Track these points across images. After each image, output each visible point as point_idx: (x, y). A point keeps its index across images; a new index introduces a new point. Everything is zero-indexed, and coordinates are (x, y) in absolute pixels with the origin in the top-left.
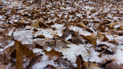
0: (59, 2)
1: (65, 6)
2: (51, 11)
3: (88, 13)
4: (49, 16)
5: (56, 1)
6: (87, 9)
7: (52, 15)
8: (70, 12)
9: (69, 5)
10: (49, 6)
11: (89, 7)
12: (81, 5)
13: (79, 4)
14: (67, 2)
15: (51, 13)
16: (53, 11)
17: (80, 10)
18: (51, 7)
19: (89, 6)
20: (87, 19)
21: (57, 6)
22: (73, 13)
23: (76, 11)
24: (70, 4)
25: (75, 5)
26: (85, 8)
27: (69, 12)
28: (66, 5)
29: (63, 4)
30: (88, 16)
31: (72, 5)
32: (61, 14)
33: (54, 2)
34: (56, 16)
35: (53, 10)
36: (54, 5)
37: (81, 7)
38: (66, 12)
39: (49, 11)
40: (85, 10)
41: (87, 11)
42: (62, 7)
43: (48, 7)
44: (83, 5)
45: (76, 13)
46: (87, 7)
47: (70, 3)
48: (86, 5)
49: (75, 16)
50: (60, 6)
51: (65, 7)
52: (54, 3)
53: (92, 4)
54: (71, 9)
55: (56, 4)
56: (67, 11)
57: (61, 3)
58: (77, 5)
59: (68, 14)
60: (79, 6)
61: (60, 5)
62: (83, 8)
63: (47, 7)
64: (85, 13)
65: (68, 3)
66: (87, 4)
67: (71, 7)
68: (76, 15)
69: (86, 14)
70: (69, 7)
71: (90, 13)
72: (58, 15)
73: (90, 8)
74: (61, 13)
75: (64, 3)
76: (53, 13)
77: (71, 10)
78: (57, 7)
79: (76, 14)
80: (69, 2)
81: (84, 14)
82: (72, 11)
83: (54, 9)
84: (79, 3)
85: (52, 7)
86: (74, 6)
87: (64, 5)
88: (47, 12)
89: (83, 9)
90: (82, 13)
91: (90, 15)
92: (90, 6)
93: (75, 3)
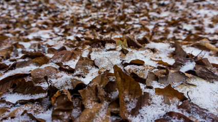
0: (147, 4)
2: (133, 19)
3: (207, 22)
4: (131, 28)
5: (140, 1)
6: (203, 16)
7: (135, 26)
8: (170, 20)
9: (165, 8)
11: (207, 12)
12: (190, 7)
13: (185, 6)
14: (162, 2)
15: (134, 24)
21: (143, 11)
22: (174, 23)
23: (181, 19)
25: (178, 7)
27: (167, 22)
28: (159, 9)
29: (155, 6)
31: (172, 8)
32: (152, 25)
33: (137, 3)
34: (144, 28)
35: (136, 17)
37: (190, 11)
38: (161, 21)
39: (130, 20)
42: (152, 11)
43: (128, 13)
44: (193, 8)
45: (180, 22)
47: (168, 4)
48: (201, 6)
50: (148, 10)
51: (159, 13)
52: (138, 5)
53: (214, 5)
55: (142, 8)
56: (162, 18)
58: (181, 7)
61: (149, 8)
62: (195, 12)
63: (126, 13)
64: (200, 22)
65: (163, 5)
66: (204, 6)
67: (171, 11)
68: (181, 27)
69: (203, 24)
70: (165, 11)
71: (211, 23)
72: (147, 26)
73: (210, 12)
74: (152, 22)
76: (138, 22)
77: (170, 17)
78: (143, 13)
80: (166, 2)
81: (197, 25)
83: (138, 15)
84: (186, 4)
86: (176, 9)
87: (156, 9)
88: (127, 21)
89: (194, 15)
90: (193, 24)
91: (211, 26)
92: (208, 9)
93: (178, 4)
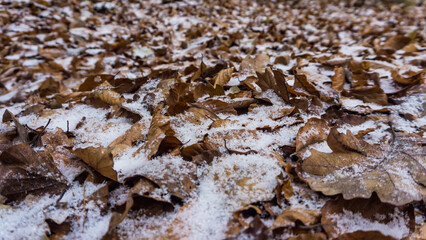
1: (92, 23)
10: (23, 28)
16: (35, 48)
17: (152, 30)
18: (28, 33)
19: (181, 13)
20: (171, 62)
24: (114, 14)
26: (169, 25)
30: (175, 51)
36: (43, 23)
40: (168, 32)
41: (177, 34)
46: (176, 20)
49: (126, 55)
54: (115, 30)
57: (77, 11)
59: (100, 53)
60: (149, 17)
75: (90, 10)
79: (130, 48)
82: (118, 39)
85: (37, 31)
